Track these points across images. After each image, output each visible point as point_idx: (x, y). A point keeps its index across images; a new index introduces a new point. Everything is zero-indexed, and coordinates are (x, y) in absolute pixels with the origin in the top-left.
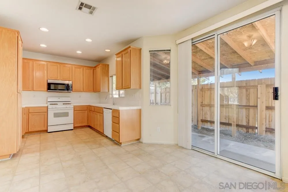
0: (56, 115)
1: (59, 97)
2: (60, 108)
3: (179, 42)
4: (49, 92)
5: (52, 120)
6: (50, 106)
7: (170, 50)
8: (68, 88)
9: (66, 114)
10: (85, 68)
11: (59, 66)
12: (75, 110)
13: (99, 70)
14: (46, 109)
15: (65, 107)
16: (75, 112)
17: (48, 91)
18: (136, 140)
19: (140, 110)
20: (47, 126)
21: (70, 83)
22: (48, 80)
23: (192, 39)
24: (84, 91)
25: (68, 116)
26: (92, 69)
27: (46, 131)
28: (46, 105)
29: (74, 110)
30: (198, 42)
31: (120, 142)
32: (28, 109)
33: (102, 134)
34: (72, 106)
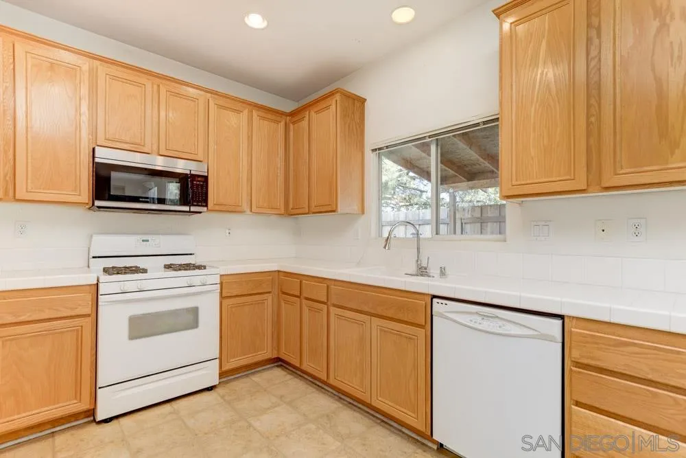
0: (142, 327)
1: (147, 234)
2: (160, 287)
4: (99, 207)
6: (109, 285)
9: (191, 319)
10: (255, 114)
11: (149, 86)
12: (224, 295)
14: (89, 297)
15: (183, 282)
16: (226, 302)
17: (98, 203)
20: (95, 388)
22: (97, 149)
25: (196, 325)
26: (283, 123)
27: (88, 416)
28: (90, 279)
29: (222, 297)
34: (211, 278)
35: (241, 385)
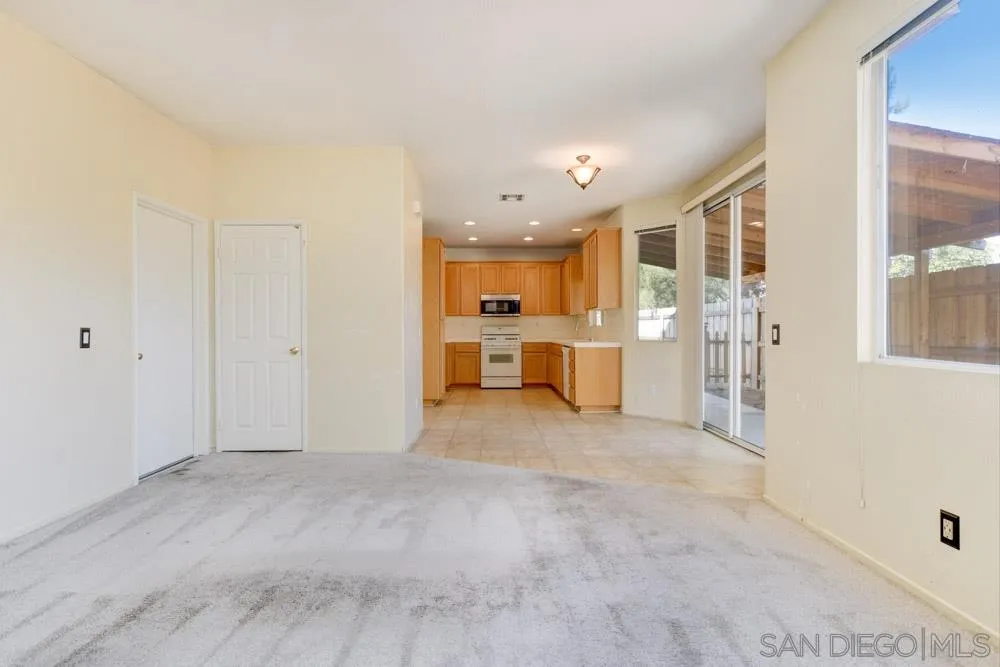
0: (494, 359)
1: (500, 327)
2: (500, 345)
3: (686, 208)
5: (487, 367)
6: (484, 343)
7: (675, 226)
8: (513, 308)
9: (507, 358)
10: (543, 266)
11: (498, 267)
13: (568, 268)
14: (478, 347)
15: (508, 344)
16: (524, 354)
17: (482, 315)
18: (611, 406)
19: (620, 349)
21: (517, 298)
22: (481, 295)
23: (705, 203)
24: (542, 313)
25: (512, 361)
26: (559, 267)
27: (478, 386)
28: (477, 340)
29: (523, 352)
30: (720, 206)
31: (577, 405)
32: (454, 345)
33: (561, 396)
34: (518, 344)
35: (531, 393)
